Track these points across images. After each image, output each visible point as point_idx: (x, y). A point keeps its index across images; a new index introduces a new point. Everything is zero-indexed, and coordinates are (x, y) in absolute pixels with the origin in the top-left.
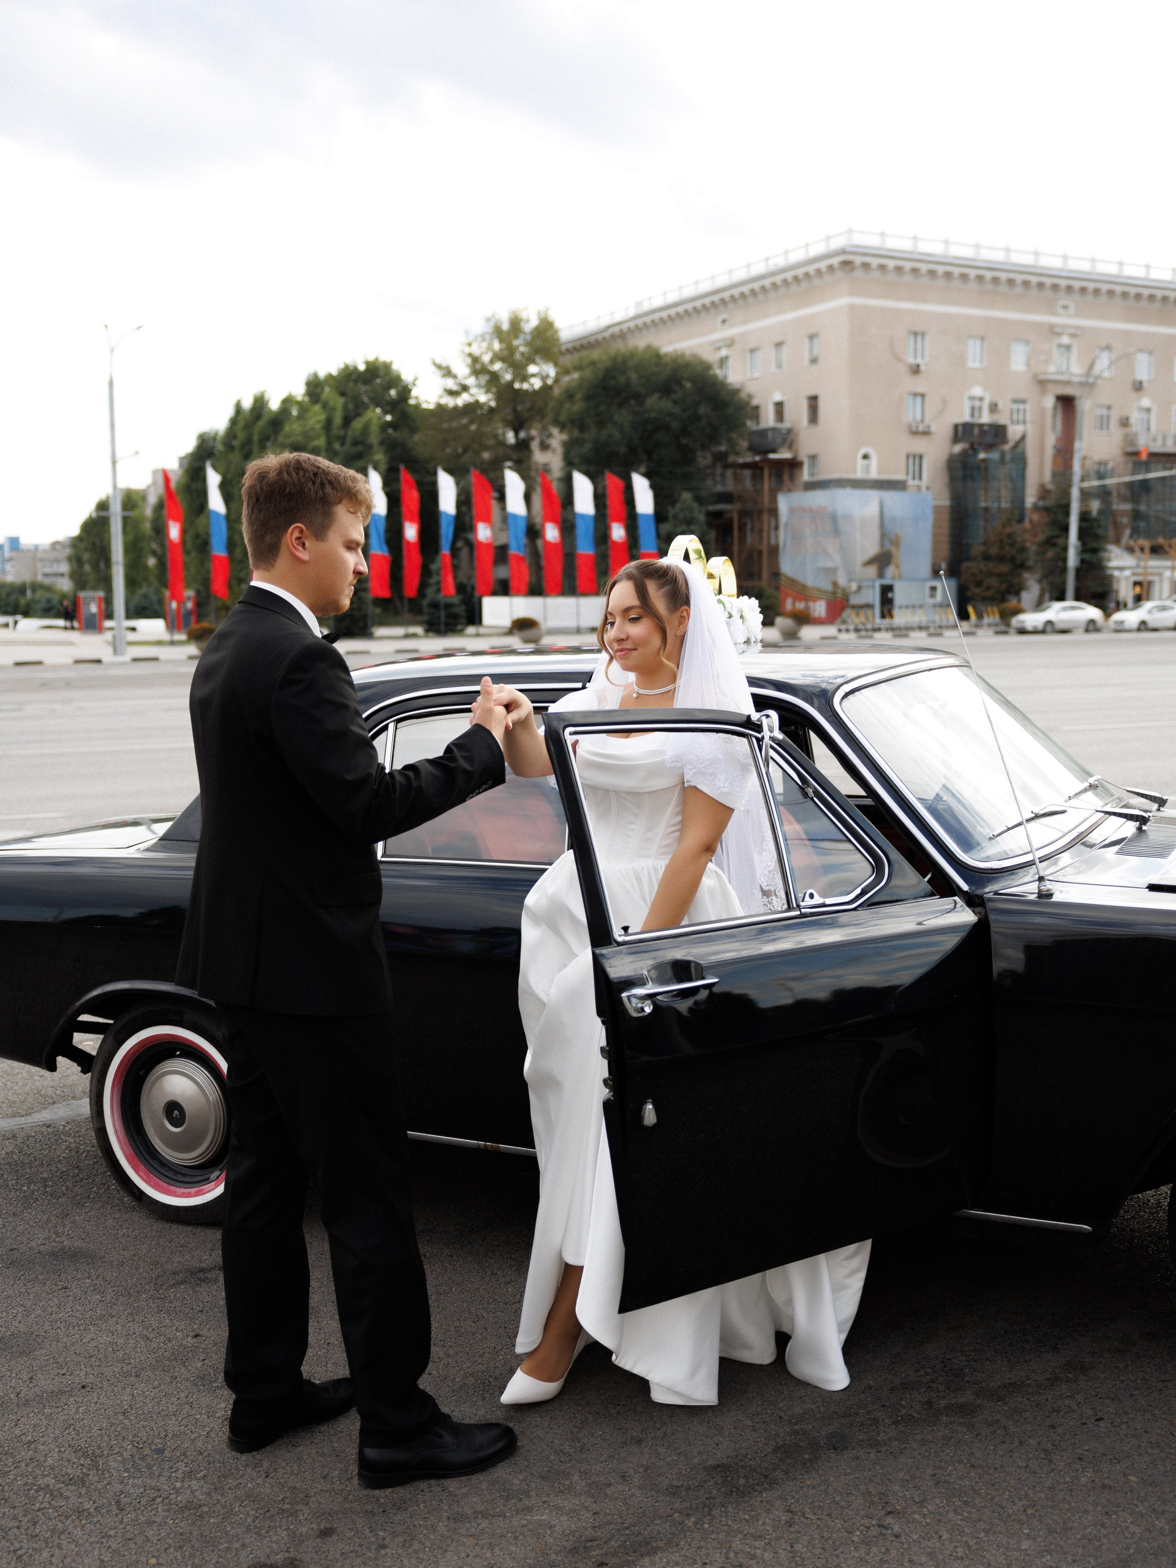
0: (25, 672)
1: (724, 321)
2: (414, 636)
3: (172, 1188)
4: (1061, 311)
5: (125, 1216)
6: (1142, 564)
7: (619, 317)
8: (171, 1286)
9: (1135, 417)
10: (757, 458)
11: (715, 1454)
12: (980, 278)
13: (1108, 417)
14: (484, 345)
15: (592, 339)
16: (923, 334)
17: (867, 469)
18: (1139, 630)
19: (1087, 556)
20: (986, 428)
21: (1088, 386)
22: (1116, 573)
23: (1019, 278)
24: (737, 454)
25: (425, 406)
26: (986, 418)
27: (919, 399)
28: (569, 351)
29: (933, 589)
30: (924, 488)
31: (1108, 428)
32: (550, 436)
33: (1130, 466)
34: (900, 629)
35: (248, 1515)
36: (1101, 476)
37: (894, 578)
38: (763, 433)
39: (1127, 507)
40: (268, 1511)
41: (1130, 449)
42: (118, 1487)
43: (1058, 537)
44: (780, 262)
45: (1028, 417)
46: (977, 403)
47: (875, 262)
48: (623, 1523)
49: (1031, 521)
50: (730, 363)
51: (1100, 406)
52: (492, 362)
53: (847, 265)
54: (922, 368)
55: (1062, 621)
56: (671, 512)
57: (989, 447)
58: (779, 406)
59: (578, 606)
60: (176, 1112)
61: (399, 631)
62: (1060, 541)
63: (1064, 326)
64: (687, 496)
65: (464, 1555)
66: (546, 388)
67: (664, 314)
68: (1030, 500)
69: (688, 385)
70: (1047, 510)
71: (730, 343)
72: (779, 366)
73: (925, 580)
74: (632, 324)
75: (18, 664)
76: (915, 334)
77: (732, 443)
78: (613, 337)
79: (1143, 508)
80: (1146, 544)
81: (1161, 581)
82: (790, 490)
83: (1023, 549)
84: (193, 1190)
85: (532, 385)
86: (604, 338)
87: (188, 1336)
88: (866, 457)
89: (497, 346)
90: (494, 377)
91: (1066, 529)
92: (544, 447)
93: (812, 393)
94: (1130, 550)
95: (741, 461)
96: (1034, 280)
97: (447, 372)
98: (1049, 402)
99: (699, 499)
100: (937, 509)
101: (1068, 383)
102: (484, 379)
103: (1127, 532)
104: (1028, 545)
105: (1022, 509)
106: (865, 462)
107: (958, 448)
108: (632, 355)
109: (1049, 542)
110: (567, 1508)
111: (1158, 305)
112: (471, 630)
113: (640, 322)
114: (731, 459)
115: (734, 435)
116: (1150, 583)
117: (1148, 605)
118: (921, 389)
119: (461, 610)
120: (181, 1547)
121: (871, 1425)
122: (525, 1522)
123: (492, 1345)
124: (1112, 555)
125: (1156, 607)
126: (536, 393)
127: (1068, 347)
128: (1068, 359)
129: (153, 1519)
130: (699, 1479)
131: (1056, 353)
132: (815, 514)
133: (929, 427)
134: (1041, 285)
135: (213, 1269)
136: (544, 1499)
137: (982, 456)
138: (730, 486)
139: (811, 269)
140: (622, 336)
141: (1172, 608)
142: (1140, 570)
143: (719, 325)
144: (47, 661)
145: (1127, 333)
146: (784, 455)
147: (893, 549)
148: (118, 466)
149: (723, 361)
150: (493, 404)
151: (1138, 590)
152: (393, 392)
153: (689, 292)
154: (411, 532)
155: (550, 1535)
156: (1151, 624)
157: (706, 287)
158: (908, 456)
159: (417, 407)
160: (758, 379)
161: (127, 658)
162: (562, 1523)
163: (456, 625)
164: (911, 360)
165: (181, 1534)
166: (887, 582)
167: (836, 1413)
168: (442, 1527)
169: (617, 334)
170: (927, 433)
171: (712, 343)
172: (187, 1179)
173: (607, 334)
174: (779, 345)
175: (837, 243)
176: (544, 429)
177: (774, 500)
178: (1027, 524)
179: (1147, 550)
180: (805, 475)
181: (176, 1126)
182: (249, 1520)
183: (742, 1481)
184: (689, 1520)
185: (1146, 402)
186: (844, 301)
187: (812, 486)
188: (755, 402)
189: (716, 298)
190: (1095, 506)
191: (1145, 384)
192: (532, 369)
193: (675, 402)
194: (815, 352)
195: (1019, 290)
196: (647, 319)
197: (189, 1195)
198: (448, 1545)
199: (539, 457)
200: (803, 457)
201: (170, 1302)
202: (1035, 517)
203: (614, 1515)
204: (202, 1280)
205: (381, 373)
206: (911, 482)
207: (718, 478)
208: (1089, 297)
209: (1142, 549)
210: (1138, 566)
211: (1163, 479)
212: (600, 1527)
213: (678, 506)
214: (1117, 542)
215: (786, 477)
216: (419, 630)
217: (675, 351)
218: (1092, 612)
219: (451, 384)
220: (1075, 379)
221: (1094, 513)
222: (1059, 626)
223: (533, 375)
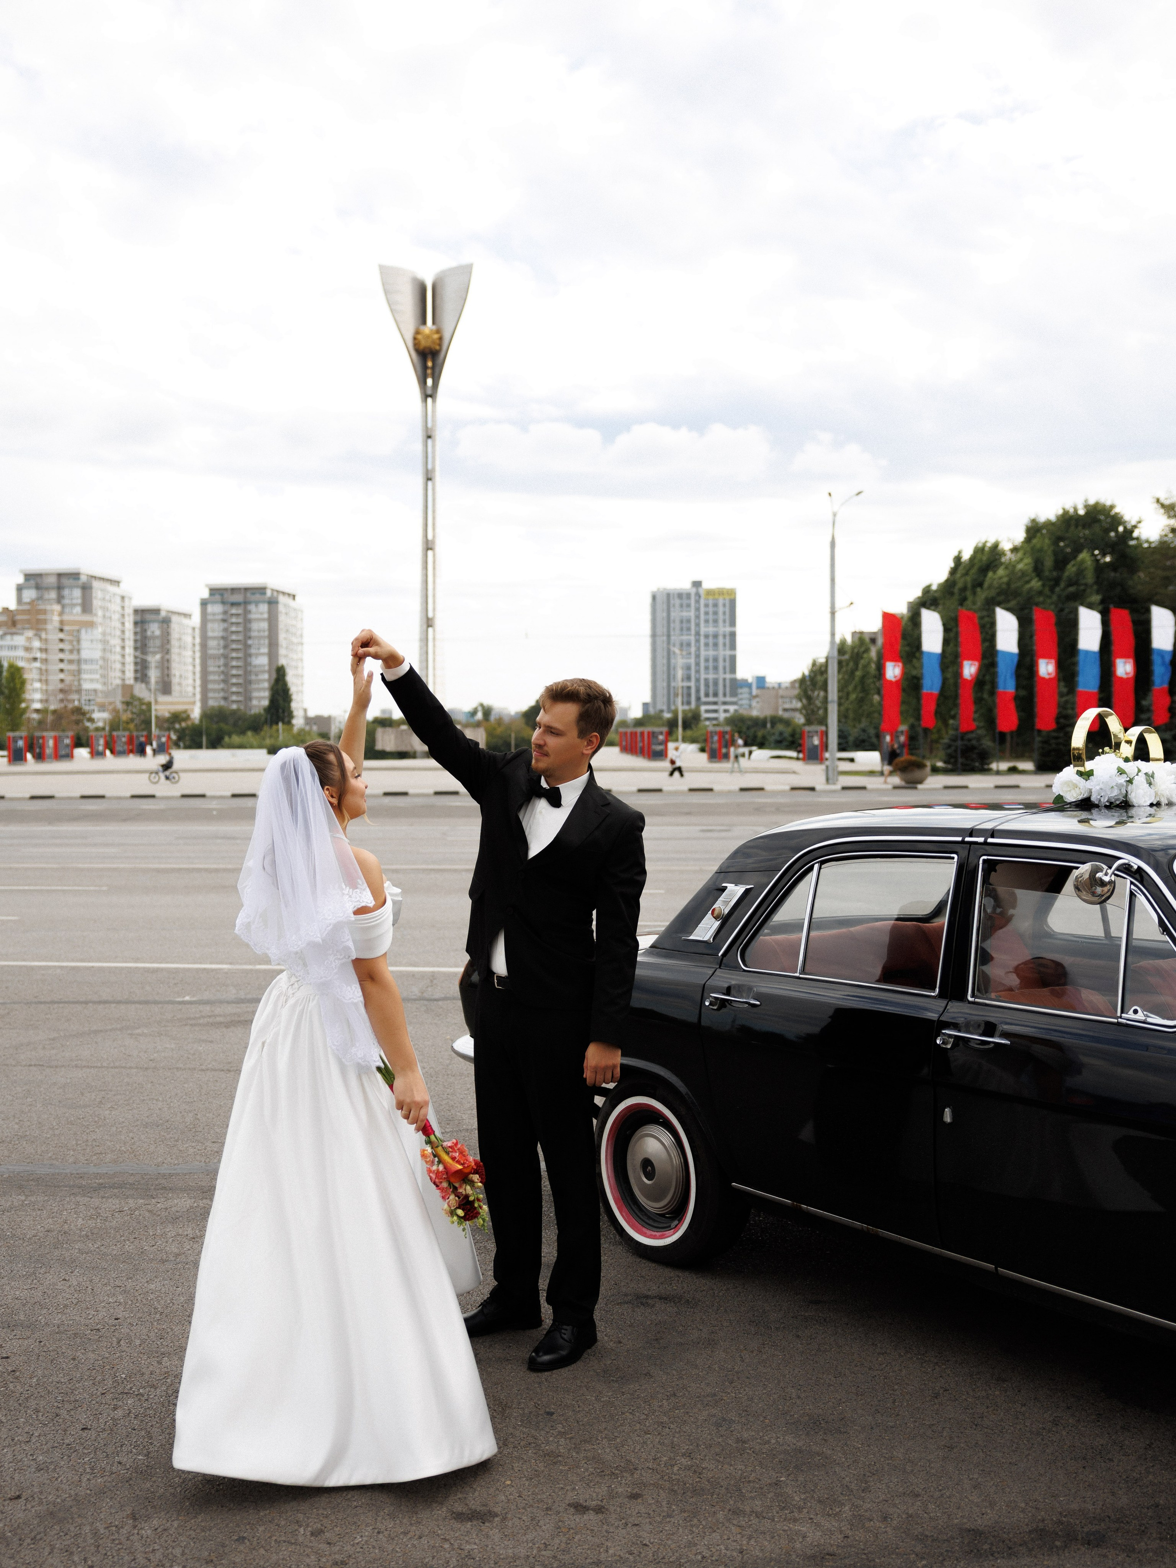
0: (748, 797)
3: (644, 1230)
5: (612, 1248)
8: (618, 1304)
11: (976, 1520)
35: (587, 1470)
40: (603, 1471)
42: (511, 1430)
48: (864, 1550)
60: (649, 1168)
65: (726, 1537)
75: (742, 790)
84: (658, 1234)
87: (611, 1341)
110: (825, 1528)
120: (531, 1479)
121: (1137, 1535)
122: (787, 1528)
123: (839, 1398)
129: (523, 1456)
130: (949, 1535)
135: (655, 1297)
136: (812, 1516)
144: (768, 787)
148: (837, 615)
152: (1113, 534)
155: (801, 1542)
161: (838, 787)
162: (814, 1536)
165: (536, 1471)
167: (1109, 1517)
168: (721, 1515)
172: (655, 1225)
181: (649, 1180)
182: (586, 1474)
183: (986, 1547)
184: (921, 1562)
197: (654, 1237)
198: (718, 1528)
201: (611, 1315)
203: (860, 1542)
204: (642, 1304)
205: (1101, 516)
212: (843, 1547)
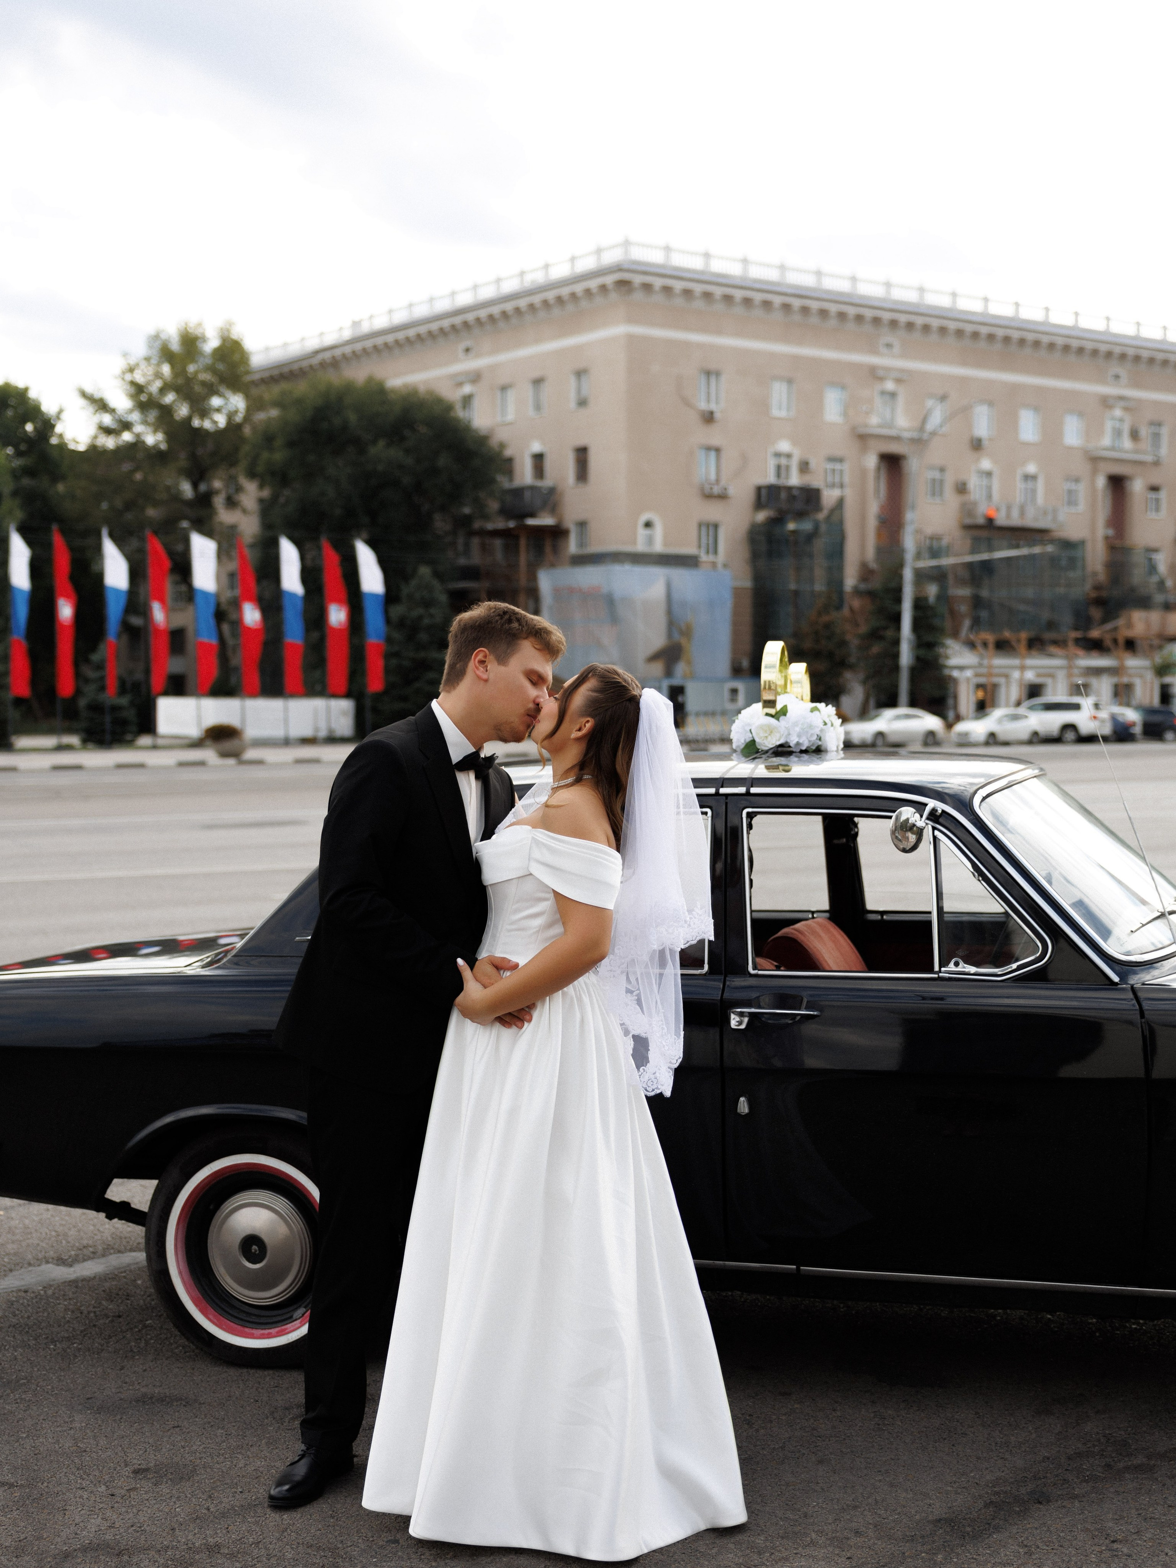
1: (467, 350)
2: (68, 748)
3: (247, 1330)
4: (884, 350)
6: (985, 662)
7: (330, 339)
9: (974, 483)
10: (512, 524)
12: (786, 307)
13: (942, 482)
14: (150, 371)
15: (295, 367)
16: (718, 374)
17: (650, 540)
18: (987, 743)
19: (922, 652)
20: (795, 493)
21: (920, 442)
22: (955, 674)
23: (833, 308)
24: (486, 517)
25: (72, 446)
26: (794, 480)
27: (713, 454)
28: (263, 381)
29: (734, 691)
30: (720, 566)
31: (941, 494)
32: (239, 489)
33: (968, 542)
34: (697, 741)
36: (935, 553)
37: (685, 677)
38: (518, 492)
39: (964, 592)
41: (968, 521)
43: (885, 628)
44: (537, 277)
45: (847, 479)
46: (783, 461)
47: (658, 283)
49: (852, 610)
50: (476, 403)
51: (932, 468)
52: (163, 391)
53: (624, 285)
54: (718, 415)
55: (895, 732)
56: (405, 591)
57: (800, 515)
58: (539, 459)
59: (286, 710)
60: (255, 1247)
61: (50, 741)
62: (889, 633)
63: (888, 369)
64: (424, 571)
66: (233, 428)
67: (390, 338)
68: (850, 580)
69: (423, 429)
70: (871, 594)
71: (476, 377)
72: (538, 407)
73: (722, 681)
74: (347, 350)
76: (708, 373)
77: (479, 505)
78: (323, 365)
79: (985, 593)
80: (990, 638)
81: (1008, 684)
82: (553, 565)
83: (843, 643)
84: (273, 1331)
85: (215, 423)
86: (311, 367)
88: (648, 525)
89: (166, 369)
90: (166, 412)
91: (896, 619)
92: (231, 503)
93: (580, 443)
94: (971, 645)
95: (490, 526)
96: (851, 311)
97: (101, 405)
98: (871, 461)
99: (437, 574)
100: (737, 592)
101: (897, 439)
102: (153, 415)
103: (967, 623)
104: (848, 637)
105: (840, 592)
106: (648, 532)
107: (762, 516)
108: (349, 388)
109: (874, 635)
110: (819, 1556)
111: (998, 346)
112: (145, 740)
113: (358, 347)
114: (477, 525)
115: (482, 495)
116: (995, 686)
117: (997, 713)
118: (715, 441)
119: (131, 714)
124: (949, 652)
125: (1007, 716)
126: (220, 434)
127: (893, 395)
128: (893, 410)
130: (928, 1530)
131: (878, 401)
132: (589, 596)
133: (725, 489)
134: (859, 318)
136: (795, 1551)
137: (791, 526)
138: (476, 559)
139: (579, 288)
140: (335, 364)
141: (1026, 717)
142: (984, 671)
143: (461, 354)
145: (964, 381)
146: (546, 520)
147: (683, 641)
149: (467, 400)
150: (163, 447)
151: (980, 694)
152: (29, 427)
153: (422, 311)
154: (66, 611)
156: (1002, 737)
157: (443, 305)
158: (700, 525)
159: (62, 446)
160: (510, 424)
163: (124, 733)
164: (703, 406)
166: (676, 681)
169: (328, 361)
170: (723, 497)
171: (453, 376)
172: (266, 1320)
173: (315, 361)
174: (538, 382)
175: (611, 258)
176: (232, 480)
177: (533, 578)
178: (846, 611)
179: (991, 646)
180: (572, 546)
181: (255, 1263)
183: (969, 1529)
184: (937, 1557)
185: (986, 464)
186: (619, 330)
187: (582, 560)
188: (508, 453)
189: (457, 320)
190: (932, 591)
191: (985, 443)
192: (216, 401)
193: (407, 451)
194: (584, 392)
195: (833, 322)
196: (369, 344)
197: (269, 1336)
199: (225, 516)
200: (569, 523)
202: (856, 603)
205: (12, 402)
206: (704, 558)
207: (460, 548)
208: (917, 335)
209: (985, 644)
210: (980, 665)
211: (1009, 559)
213: (414, 583)
214: (955, 635)
215: (548, 549)
216: (74, 740)
217: (405, 386)
218: (931, 722)
219: (107, 420)
220: (906, 435)
221: (932, 599)
222: (892, 739)
223: (218, 410)
